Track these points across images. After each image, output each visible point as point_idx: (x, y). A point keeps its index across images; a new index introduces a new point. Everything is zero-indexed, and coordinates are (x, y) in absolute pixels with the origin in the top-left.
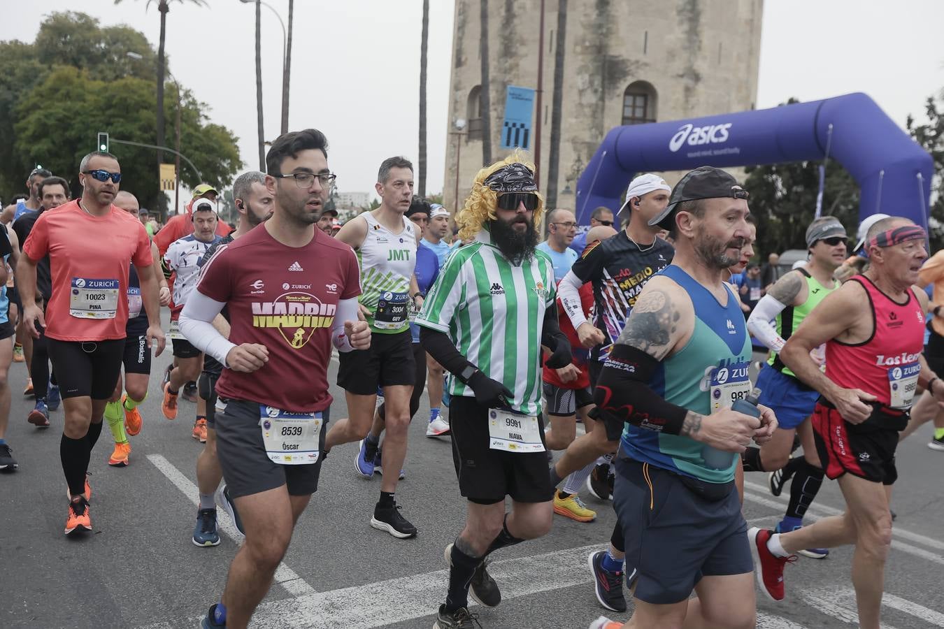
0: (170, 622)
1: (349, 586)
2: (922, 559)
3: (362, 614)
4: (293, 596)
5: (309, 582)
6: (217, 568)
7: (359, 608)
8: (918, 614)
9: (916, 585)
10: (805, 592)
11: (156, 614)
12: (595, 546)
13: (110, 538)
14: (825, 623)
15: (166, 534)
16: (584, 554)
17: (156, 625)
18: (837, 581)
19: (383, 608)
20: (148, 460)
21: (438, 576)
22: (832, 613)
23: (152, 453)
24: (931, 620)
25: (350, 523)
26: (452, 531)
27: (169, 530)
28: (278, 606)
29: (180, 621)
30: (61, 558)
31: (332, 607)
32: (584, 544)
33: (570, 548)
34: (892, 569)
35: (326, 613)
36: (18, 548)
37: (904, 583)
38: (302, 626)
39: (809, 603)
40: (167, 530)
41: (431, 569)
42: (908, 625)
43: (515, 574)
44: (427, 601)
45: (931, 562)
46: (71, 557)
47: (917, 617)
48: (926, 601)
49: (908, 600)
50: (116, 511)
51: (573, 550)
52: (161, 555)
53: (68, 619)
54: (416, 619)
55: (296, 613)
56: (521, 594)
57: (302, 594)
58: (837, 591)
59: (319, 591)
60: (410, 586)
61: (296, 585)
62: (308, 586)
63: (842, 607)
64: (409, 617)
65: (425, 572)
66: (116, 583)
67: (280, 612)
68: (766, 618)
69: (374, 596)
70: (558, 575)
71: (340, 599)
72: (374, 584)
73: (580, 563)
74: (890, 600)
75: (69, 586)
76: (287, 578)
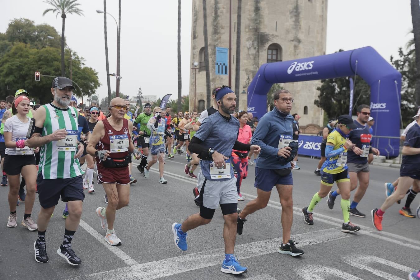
0: (78, 278)
1: (152, 261)
2: (395, 244)
3: (158, 272)
4: (128, 266)
5: (135, 260)
6: (96, 255)
7: (157, 270)
8: (391, 266)
10: (345, 258)
11: (72, 274)
12: (256, 242)
14: (353, 270)
16: (252, 246)
17: (72, 279)
18: (358, 253)
19: (167, 269)
21: (190, 256)
22: (355, 266)
24: (397, 268)
25: (152, 236)
26: (196, 238)
28: (123, 270)
29: (82, 277)
30: (30, 253)
31: (145, 270)
32: (252, 242)
33: (246, 243)
34: (382, 248)
35: (143, 272)
36: (12, 250)
37: (386, 253)
38: (133, 278)
39: (346, 262)
41: (187, 253)
44: (186, 266)
45: (398, 245)
47: (391, 267)
48: (395, 260)
49: (388, 260)
53: (34, 277)
54: (181, 273)
55: (131, 272)
57: (133, 265)
58: (358, 257)
59: (140, 263)
60: (178, 260)
61: (130, 261)
62: (135, 262)
63: (360, 264)
64: (178, 272)
65: (185, 255)
66: (54, 263)
67: (124, 272)
68: (328, 269)
69: (163, 265)
70: (241, 254)
71: (149, 266)
72: (163, 260)
73: (250, 249)
74: (380, 260)
75: (34, 264)
76: (126, 259)
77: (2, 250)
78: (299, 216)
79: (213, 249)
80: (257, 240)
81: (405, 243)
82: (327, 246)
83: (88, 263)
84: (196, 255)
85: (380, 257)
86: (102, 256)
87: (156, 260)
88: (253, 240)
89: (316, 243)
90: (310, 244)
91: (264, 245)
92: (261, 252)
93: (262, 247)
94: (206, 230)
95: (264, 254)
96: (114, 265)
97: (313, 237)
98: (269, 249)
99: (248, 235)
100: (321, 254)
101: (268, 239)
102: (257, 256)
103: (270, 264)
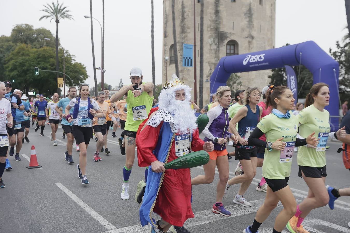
1: (128, 226)
4: (108, 230)
5: (114, 225)
6: (81, 222)
8: (334, 227)
9: (334, 217)
15: (63, 211)
20: (56, 185)
23: (57, 182)
24: (338, 229)
25: (129, 204)
34: (325, 212)
36: (10, 218)
37: (329, 217)
40: (63, 209)
42: (330, 231)
45: (339, 209)
46: (28, 220)
49: (331, 222)
50: (44, 203)
52: (60, 218)
56: (190, 226)
57: (112, 229)
59: (118, 228)
61: (110, 226)
62: (114, 227)
66: (45, 229)
69: (137, 229)
70: (204, 219)
71: (125, 230)
72: (138, 225)
74: (324, 223)
75: (28, 230)
76: (106, 224)
77: (2, 218)
78: (254, 185)
81: (345, 207)
82: (278, 211)
83: (74, 229)
85: (323, 220)
86: (86, 222)
87: (132, 225)
96: (96, 230)
99: (211, 202)
100: (273, 218)
101: (228, 205)
102: (218, 221)
103: (229, 227)
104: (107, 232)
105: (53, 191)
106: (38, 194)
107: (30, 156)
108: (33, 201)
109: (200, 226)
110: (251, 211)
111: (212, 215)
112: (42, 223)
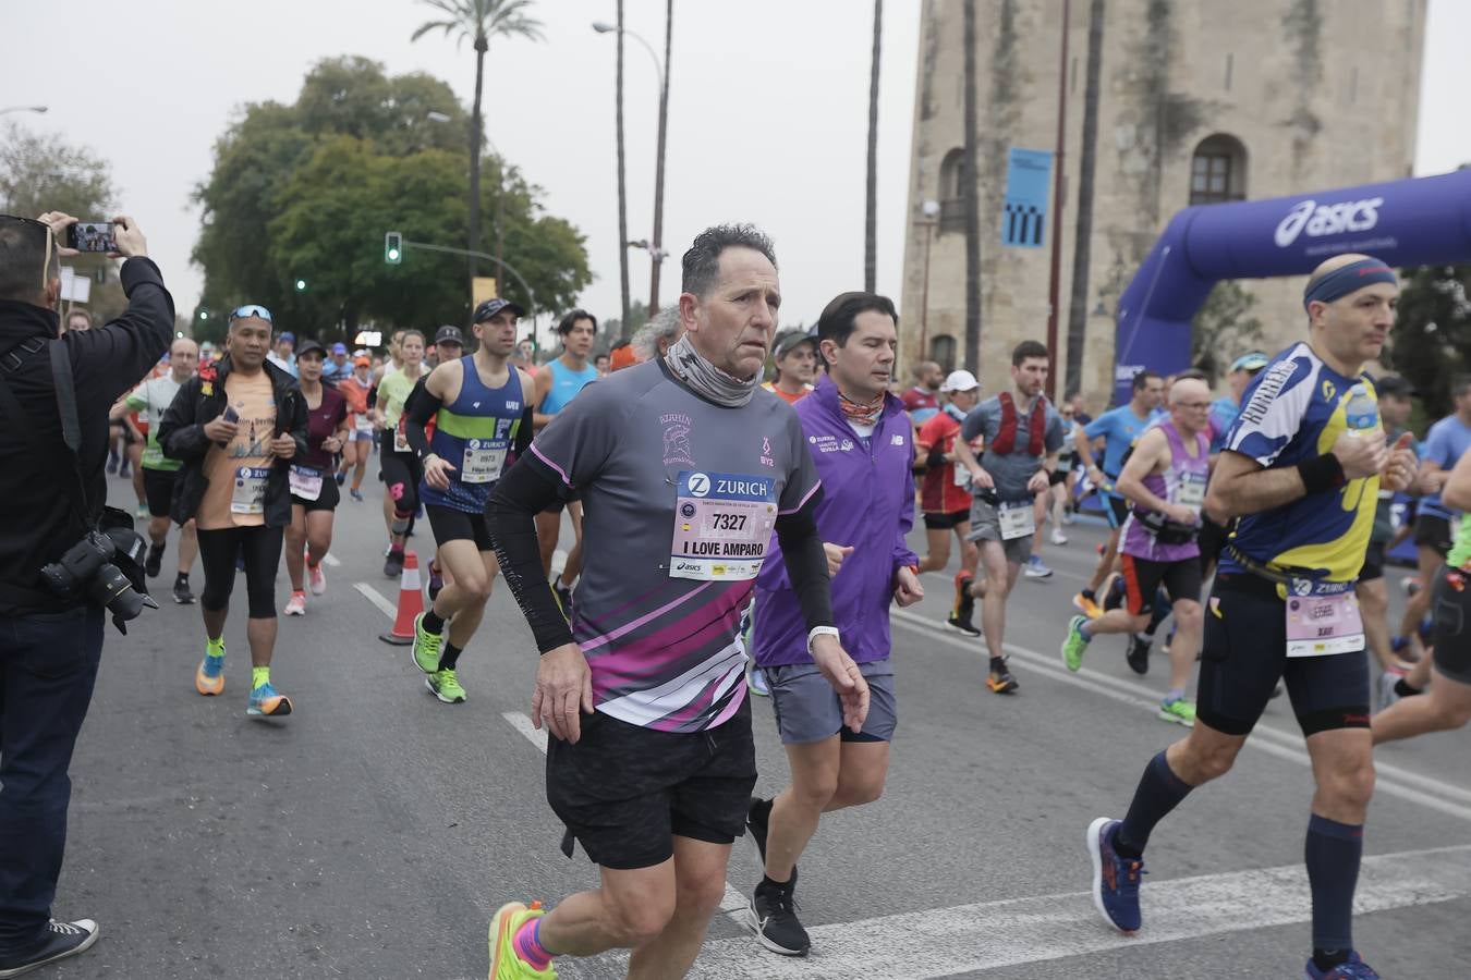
1: (830, 923)
3: (857, 967)
7: (851, 956)
12: (1207, 877)
13: (470, 835)
16: (1191, 890)
19: (888, 959)
20: (507, 721)
21: (966, 914)
23: (510, 710)
27: (552, 826)
28: (729, 947)
30: (407, 860)
32: (1186, 874)
33: (1167, 878)
36: (346, 843)
40: (549, 826)
41: (952, 902)
43: (1085, 916)
44: (955, 952)
46: (419, 861)
50: (472, 794)
51: (1172, 882)
53: (434, 949)
55: (758, 959)
56: (1100, 947)
60: (924, 927)
65: (945, 906)
67: (734, 957)
69: (870, 939)
71: (820, 941)
72: (869, 922)
73: (1188, 904)
75: (424, 903)
76: (736, 906)
79: (1046, 893)
80: (1209, 870)
84: (985, 911)
87: (844, 920)
88: (1193, 868)
89: (1441, 899)
90: (1418, 902)
91: (1236, 889)
92: (1233, 918)
93: (1230, 898)
94: (1011, 817)
95: (1244, 926)
97: (1429, 873)
98: (1260, 908)
99: (1172, 847)
101: (1250, 867)
102: (1218, 934)
103: (1276, 968)
104: (744, 938)
105: (499, 746)
106: (443, 752)
107: (397, 596)
108: (427, 780)
109: (1140, 951)
110: (1362, 904)
111: (1185, 909)
112: (477, 878)
